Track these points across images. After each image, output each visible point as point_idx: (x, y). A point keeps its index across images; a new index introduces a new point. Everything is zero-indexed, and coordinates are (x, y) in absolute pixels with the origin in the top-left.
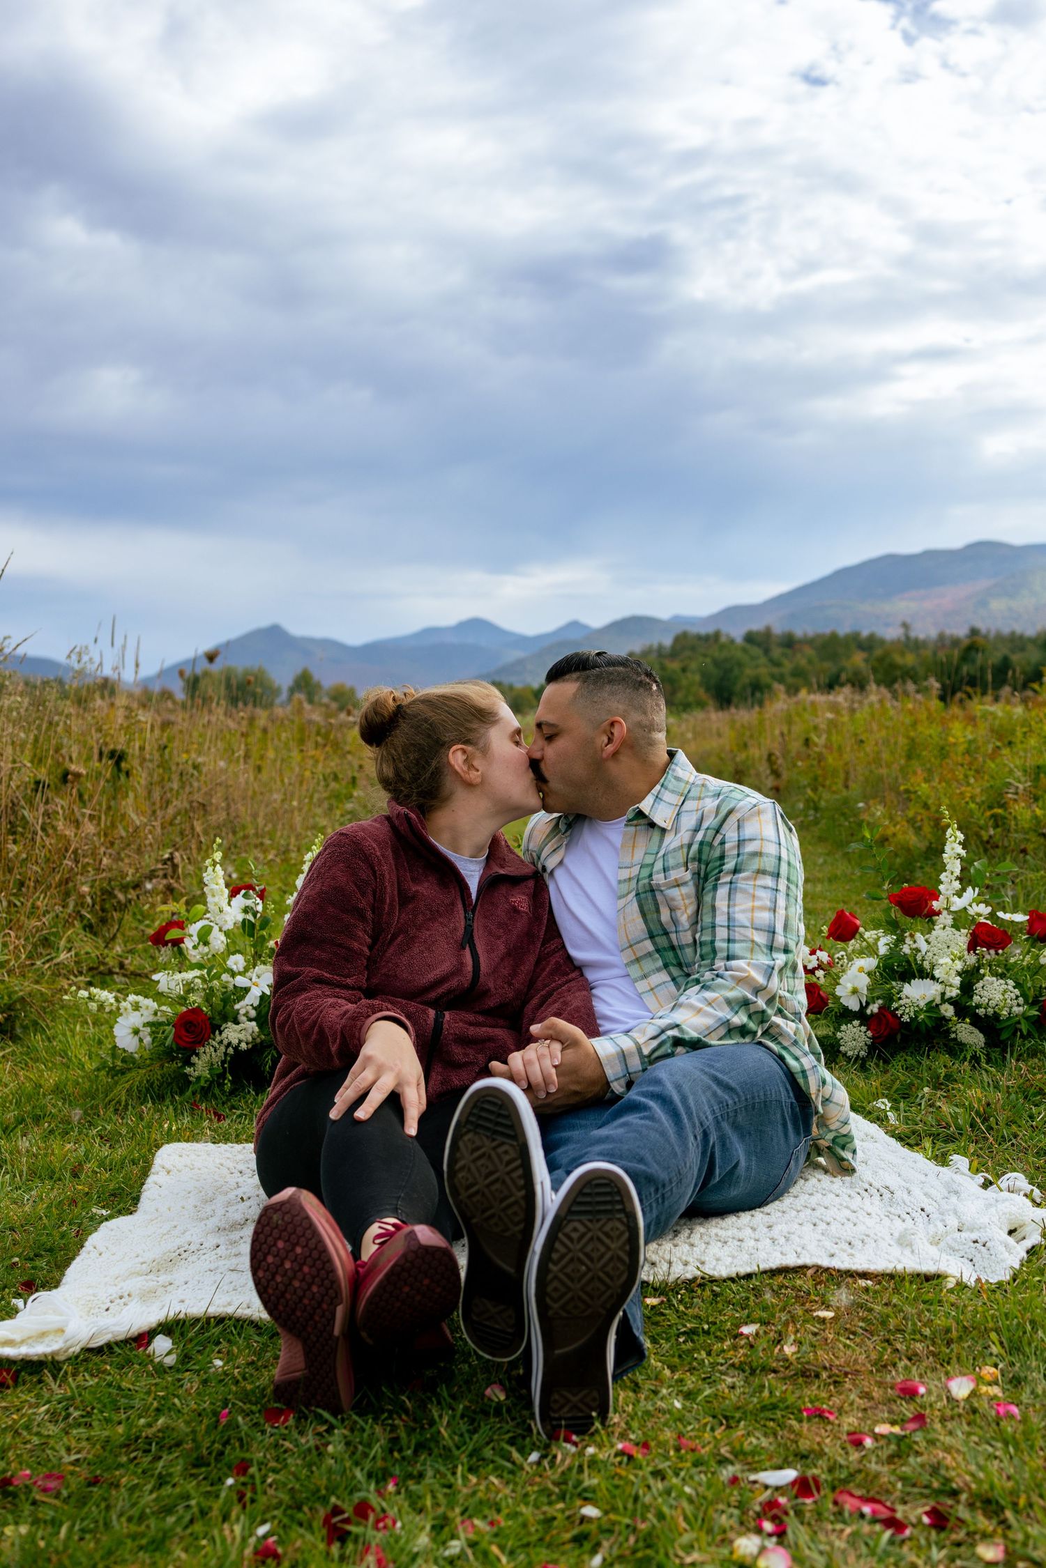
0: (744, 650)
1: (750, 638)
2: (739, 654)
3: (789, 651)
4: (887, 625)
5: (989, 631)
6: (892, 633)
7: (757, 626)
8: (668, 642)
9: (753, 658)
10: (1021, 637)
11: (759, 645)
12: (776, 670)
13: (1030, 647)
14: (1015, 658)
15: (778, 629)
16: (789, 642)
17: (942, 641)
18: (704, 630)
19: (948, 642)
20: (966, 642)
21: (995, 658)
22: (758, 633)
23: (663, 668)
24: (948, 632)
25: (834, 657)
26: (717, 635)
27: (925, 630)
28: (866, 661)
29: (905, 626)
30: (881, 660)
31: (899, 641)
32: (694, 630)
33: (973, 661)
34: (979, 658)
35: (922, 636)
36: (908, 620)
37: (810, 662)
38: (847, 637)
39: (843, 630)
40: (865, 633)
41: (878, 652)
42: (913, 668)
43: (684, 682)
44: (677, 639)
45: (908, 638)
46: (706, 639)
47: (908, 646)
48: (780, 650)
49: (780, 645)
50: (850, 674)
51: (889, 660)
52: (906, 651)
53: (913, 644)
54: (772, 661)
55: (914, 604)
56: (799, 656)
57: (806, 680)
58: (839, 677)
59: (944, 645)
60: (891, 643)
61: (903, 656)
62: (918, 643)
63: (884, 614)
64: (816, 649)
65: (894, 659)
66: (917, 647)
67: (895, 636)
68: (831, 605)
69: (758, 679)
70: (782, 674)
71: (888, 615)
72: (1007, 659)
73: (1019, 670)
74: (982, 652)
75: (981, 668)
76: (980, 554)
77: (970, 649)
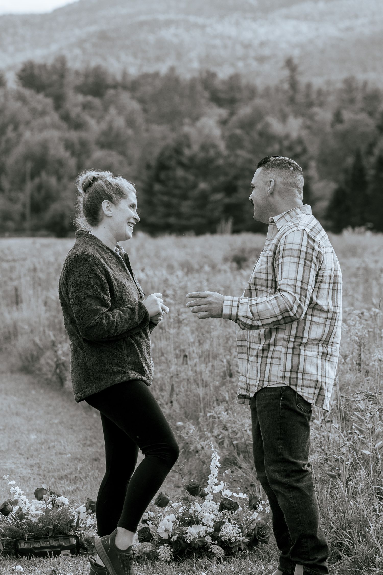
1: (30, 76)
2: (11, 104)
3: (96, 101)
6: (264, 75)
12: (74, 135)
16: (97, 85)
19: (359, 96)
22: (44, 67)
24: (360, 77)
27: (324, 74)
28: (223, 123)
29: (289, 63)
31: (277, 90)
36: (296, 53)
37: (130, 123)
38: (192, 84)
40: (223, 74)
41: (244, 110)
42: (300, 141)
45: (294, 85)
47: (292, 100)
48: (80, 98)
49: (80, 89)
50: (196, 148)
51: (259, 126)
52: (288, 109)
53: (300, 98)
54: (66, 118)
55: (304, 27)
56: (113, 111)
57: (123, 153)
58: (178, 151)
59: (352, 101)
60: (267, 93)
61: (284, 118)
62: (308, 95)
63: (256, 43)
64: (141, 101)
65: (267, 125)
66: (310, 105)
67: (273, 82)
68: (168, 23)
69: (44, 146)
70: (83, 144)
71: (262, 44)
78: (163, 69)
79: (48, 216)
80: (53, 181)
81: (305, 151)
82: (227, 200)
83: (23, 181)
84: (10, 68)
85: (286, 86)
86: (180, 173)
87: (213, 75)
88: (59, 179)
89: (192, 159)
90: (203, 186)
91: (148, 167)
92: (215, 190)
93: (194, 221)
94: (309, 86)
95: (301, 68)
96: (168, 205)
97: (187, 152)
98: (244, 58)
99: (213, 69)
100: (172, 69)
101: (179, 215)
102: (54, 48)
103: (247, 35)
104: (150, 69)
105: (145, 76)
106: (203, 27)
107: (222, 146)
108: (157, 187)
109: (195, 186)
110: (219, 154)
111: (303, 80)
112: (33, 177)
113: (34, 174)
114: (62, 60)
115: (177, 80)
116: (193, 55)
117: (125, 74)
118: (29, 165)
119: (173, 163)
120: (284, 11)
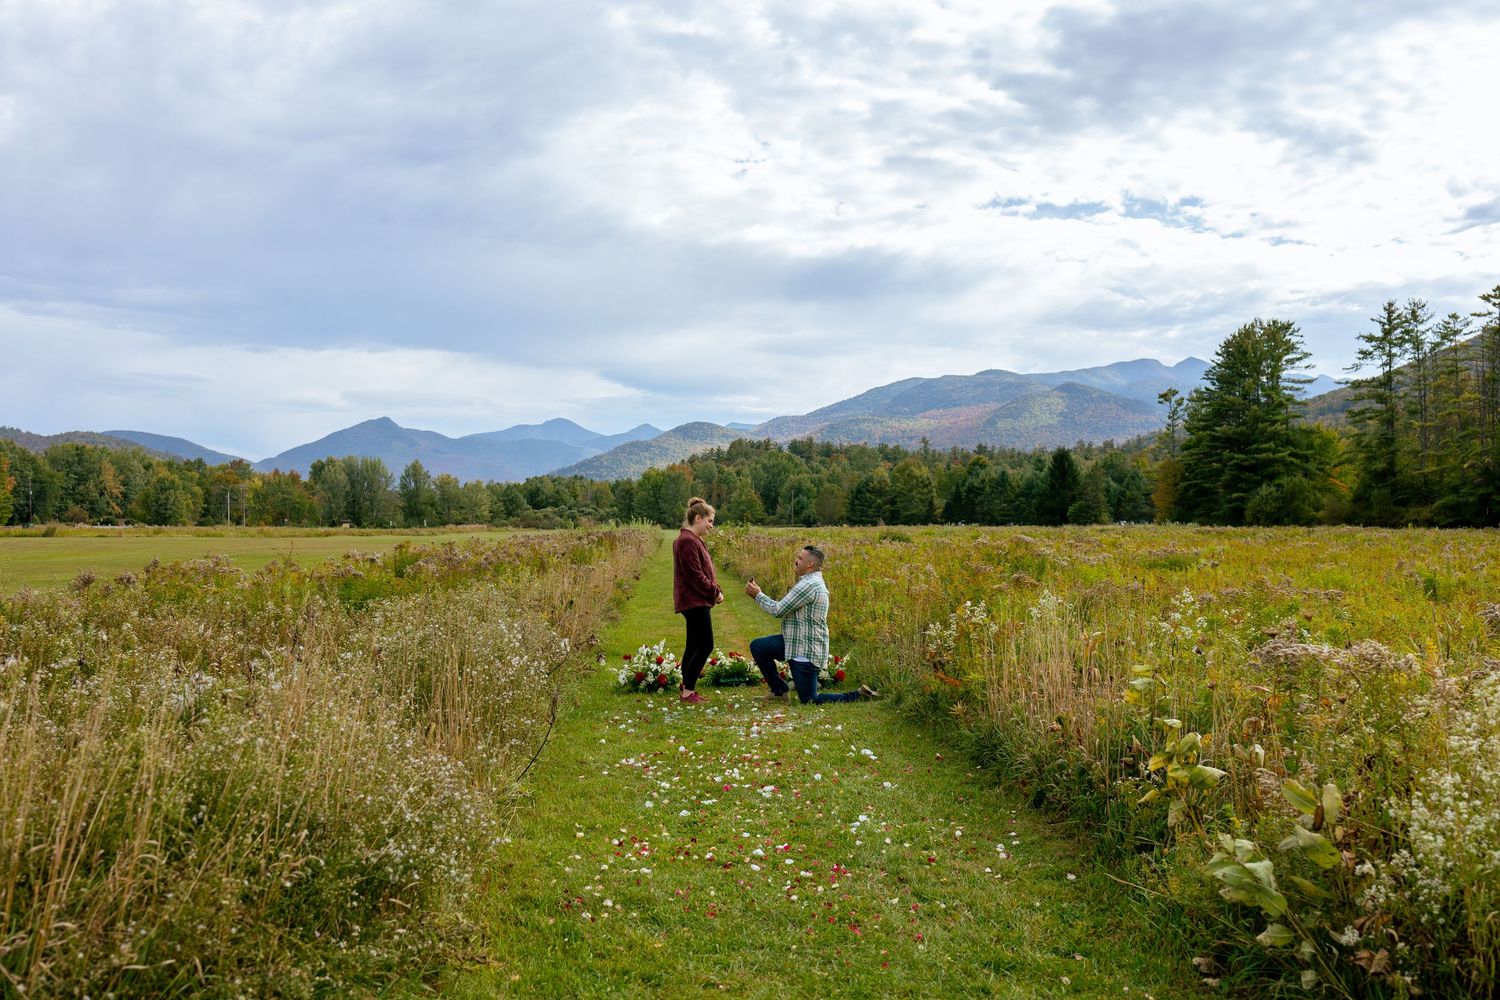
0: (790, 459)
1: (795, 447)
2: (785, 461)
3: (827, 460)
4: (911, 438)
5: (994, 448)
6: (911, 445)
7: (799, 437)
8: (725, 447)
9: (796, 465)
10: (1019, 454)
11: (801, 453)
12: (815, 476)
13: (1025, 464)
14: (1012, 473)
15: (817, 441)
16: (828, 452)
17: (954, 455)
18: (756, 439)
19: (958, 456)
20: (974, 458)
21: (994, 472)
22: (801, 443)
23: (721, 472)
24: (960, 447)
25: (862, 467)
26: (767, 444)
27: (942, 445)
28: (890, 470)
29: (924, 441)
30: (902, 471)
31: (918, 453)
32: (747, 437)
33: (977, 476)
34: (982, 473)
35: (939, 449)
36: (928, 436)
37: (844, 470)
38: (875, 451)
39: (873, 444)
40: (891, 446)
41: (901, 464)
42: (928, 479)
43: (738, 484)
44: (733, 445)
45: (926, 451)
46: (758, 446)
47: (925, 458)
48: (819, 457)
49: (819, 454)
50: (876, 482)
51: (907, 472)
52: (923, 463)
53: (929, 457)
54: (812, 468)
55: (932, 422)
56: (834, 464)
57: (840, 486)
58: (867, 484)
59: (956, 458)
60: (912, 455)
61: (920, 467)
62: (934, 456)
63: (908, 430)
64: (849, 459)
65: (911, 471)
66: (935, 460)
67: (915, 450)
68: (864, 420)
69: (800, 483)
70: (820, 480)
71: (911, 430)
72: (1003, 473)
73: (1014, 484)
74: (983, 466)
75: (983, 481)
76: (990, 381)
77: (974, 464)
78: (861, 443)
79: (802, 516)
80: (805, 499)
81: (930, 483)
82: (893, 508)
83: (790, 499)
84: (785, 443)
85: (922, 452)
86: (868, 495)
87: (887, 446)
88: (808, 498)
89: (873, 488)
90: (879, 501)
91: (852, 492)
92: (885, 503)
94: (934, 451)
95: (930, 442)
96: (862, 511)
97: (871, 484)
98: (902, 438)
99: (886, 443)
100: (865, 444)
101: (867, 516)
102: (808, 433)
103: (904, 426)
104: (854, 443)
105: (852, 446)
106: (882, 422)
107: (889, 481)
108: (857, 502)
109: (875, 501)
110: (887, 486)
111: (931, 448)
112: (795, 497)
113: (796, 495)
114: (810, 439)
115: (867, 449)
116: (876, 436)
117: (841, 445)
118: (793, 492)
119: (864, 490)
120: (922, 414)
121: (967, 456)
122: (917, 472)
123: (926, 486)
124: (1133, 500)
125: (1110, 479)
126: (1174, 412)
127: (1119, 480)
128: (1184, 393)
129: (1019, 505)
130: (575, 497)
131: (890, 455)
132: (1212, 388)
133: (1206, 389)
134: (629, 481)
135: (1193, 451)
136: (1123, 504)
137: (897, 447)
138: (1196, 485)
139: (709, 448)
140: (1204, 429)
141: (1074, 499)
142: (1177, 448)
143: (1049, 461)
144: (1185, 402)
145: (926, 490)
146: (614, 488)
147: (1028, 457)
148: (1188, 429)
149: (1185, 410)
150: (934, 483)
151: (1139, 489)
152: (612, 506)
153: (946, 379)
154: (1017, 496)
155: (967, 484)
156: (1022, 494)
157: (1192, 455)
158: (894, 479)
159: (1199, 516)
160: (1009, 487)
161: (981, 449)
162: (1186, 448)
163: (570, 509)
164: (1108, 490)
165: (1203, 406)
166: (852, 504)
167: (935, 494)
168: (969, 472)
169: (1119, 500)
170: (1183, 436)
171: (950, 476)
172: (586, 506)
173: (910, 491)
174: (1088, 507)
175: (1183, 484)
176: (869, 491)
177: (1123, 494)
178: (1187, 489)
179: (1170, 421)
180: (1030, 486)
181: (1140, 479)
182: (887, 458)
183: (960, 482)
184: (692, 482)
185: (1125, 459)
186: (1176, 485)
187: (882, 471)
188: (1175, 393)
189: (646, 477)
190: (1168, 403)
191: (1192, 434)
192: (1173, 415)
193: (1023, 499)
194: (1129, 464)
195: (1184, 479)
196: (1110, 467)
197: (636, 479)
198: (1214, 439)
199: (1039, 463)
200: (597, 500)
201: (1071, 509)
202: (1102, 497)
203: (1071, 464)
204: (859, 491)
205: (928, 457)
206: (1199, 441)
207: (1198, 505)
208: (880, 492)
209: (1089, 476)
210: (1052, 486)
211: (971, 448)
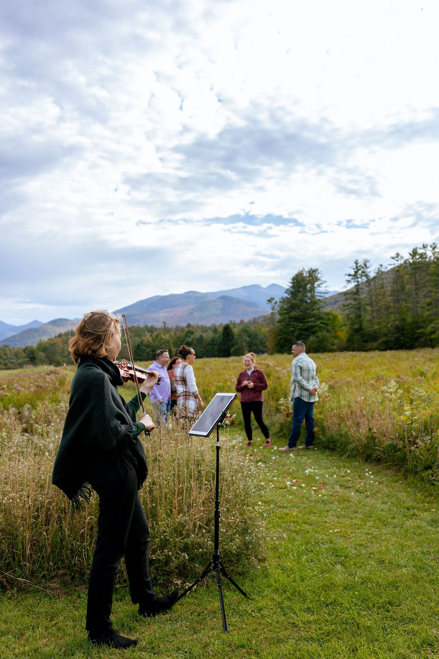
4: (158, 322)
5: (194, 325)
6: (159, 325)
10: (205, 327)
13: (209, 330)
14: (205, 335)
17: (177, 329)
19: (180, 329)
20: (187, 330)
21: (197, 335)
24: (180, 325)
25: (139, 336)
27: (171, 324)
28: (151, 336)
29: (164, 323)
30: (156, 336)
31: (162, 328)
33: (190, 337)
35: (170, 326)
36: (165, 321)
38: (143, 328)
39: (142, 325)
40: (150, 325)
41: (155, 333)
45: (165, 327)
50: (146, 341)
51: (159, 336)
52: (165, 332)
55: (166, 314)
58: (142, 342)
59: (178, 330)
60: (159, 329)
61: (165, 335)
62: (169, 329)
63: (156, 318)
64: (132, 332)
65: (161, 336)
66: (169, 331)
67: (160, 327)
68: (136, 315)
71: (158, 319)
72: (201, 336)
73: (206, 340)
74: (192, 333)
75: (193, 339)
76: (190, 296)
77: (188, 332)
78: (136, 325)
81: (170, 342)
82: (153, 353)
85: (163, 327)
86: (143, 347)
87: (147, 326)
89: (145, 344)
90: (148, 350)
91: (135, 347)
92: (151, 351)
93: (147, 358)
94: (168, 327)
95: (166, 323)
96: (141, 355)
97: (144, 343)
98: (154, 322)
99: (147, 324)
100: (138, 325)
101: (143, 356)
103: (154, 317)
104: (133, 325)
105: (132, 327)
106: (144, 315)
107: (151, 341)
108: (137, 351)
109: (146, 350)
110: (151, 343)
115: (140, 327)
116: (143, 322)
119: (141, 345)
120: (161, 311)
121: (183, 329)
122: (163, 337)
123: (168, 343)
124: (256, 345)
125: (245, 336)
126: (274, 307)
127: (249, 336)
128: (277, 299)
129: (208, 349)
130: (6, 355)
131: (151, 330)
132: (288, 296)
133: (286, 297)
134: (32, 347)
135: (282, 323)
136: (252, 347)
137: (152, 327)
138: (284, 338)
139: (67, 330)
140: (286, 314)
141: (233, 345)
142: (276, 323)
143: (221, 330)
144: (278, 303)
145: (168, 344)
146: (25, 350)
147: (210, 328)
148: (280, 314)
149: (279, 306)
150: (171, 341)
151: (258, 339)
152: (24, 358)
153: (172, 296)
154: (208, 345)
155: (186, 341)
156: (209, 344)
157: (282, 325)
158: (154, 340)
159: (286, 350)
160: (204, 342)
161: (189, 326)
162: (280, 322)
163: (4, 360)
164: (246, 341)
165: (285, 304)
166: (135, 352)
167: (172, 346)
168: (186, 336)
169: (250, 345)
170: (278, 317)
171: (178, 338)
172: (12, 359)
173: (161, 345)
174: (239, 349)
175: (279, 337)
176: (143, 345)
177: (251, 342)
178: (280, 339)
179: (272, 311)
180: (213, 340)
181: (258, 335)
182: (148, 331)
183: (182, 340)
184: (62, 346)
185: (251, 328)
186: (276, 338)
187: (148, 338)
188: (273, 299)
189: (40, 344)
190: (271, 303)
191: (282, 316)
192: (273, 309)
193: (210, 346)
194: (253, 329)
195: (279, 335)
196: (245, 331)
197: (35, 346)
198: (291, 318)
199: (215, 330)
200: (16, 355)
201: (232, 350)
202: (244, 344)
203: (231, 331)
204: (139, 346)
205: (166, 330)
206: (284, 319)
207: (285, 346)
208: (147, 346)
209: (237, 335)
210: (224, 340)
211: (184, 325)
